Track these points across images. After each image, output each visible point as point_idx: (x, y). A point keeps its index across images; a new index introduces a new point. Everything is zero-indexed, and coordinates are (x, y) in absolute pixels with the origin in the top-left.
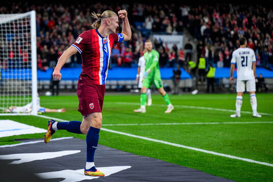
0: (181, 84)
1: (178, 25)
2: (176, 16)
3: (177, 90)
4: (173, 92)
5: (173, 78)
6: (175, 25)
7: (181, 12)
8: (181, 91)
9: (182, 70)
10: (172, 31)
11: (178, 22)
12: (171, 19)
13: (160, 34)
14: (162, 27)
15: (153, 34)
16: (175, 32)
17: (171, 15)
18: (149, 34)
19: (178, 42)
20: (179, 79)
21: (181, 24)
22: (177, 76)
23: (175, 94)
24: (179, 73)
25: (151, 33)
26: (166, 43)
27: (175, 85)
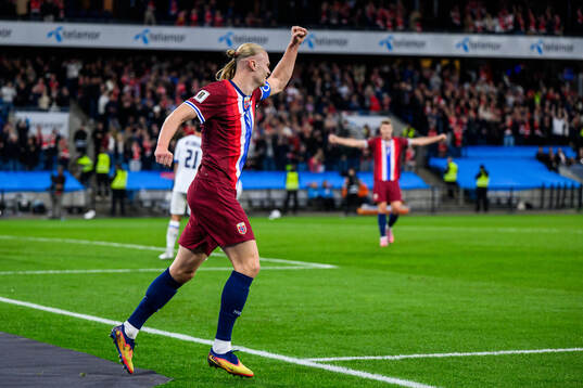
0: (66, 200)
1: (60, 94)
2: (57, 79)
3: (57, 211)
4: (50, 214)
5: (51, 189)
6: (54, 94)
7: (65, 70)
8: (65, 213)
9: (67, 174)
10: (50, 105)
11: (59, 88)
12: (47, 83)
13: (28, 110)
14: (31, 98)
15: (15, 110)
16: (54, 107)
17: (48, 76)
18: (8, 109)
19: (61, 125)
20: (62, 191)
21: (65, 92)
22: (58, 186)
23: (54, 218)
24: (61, 180)
25: (12, 108)
26: (39, 127)
27: (55, 201)
